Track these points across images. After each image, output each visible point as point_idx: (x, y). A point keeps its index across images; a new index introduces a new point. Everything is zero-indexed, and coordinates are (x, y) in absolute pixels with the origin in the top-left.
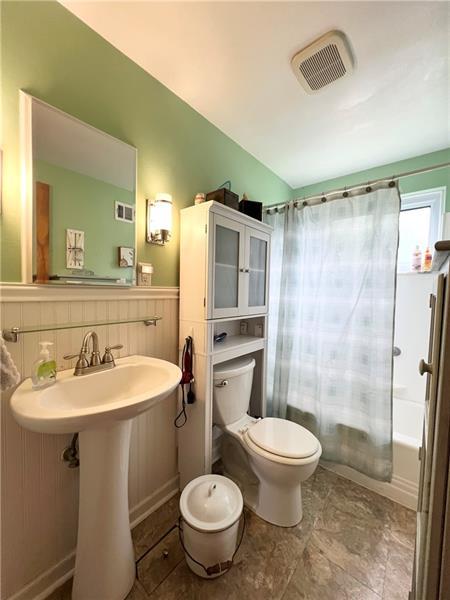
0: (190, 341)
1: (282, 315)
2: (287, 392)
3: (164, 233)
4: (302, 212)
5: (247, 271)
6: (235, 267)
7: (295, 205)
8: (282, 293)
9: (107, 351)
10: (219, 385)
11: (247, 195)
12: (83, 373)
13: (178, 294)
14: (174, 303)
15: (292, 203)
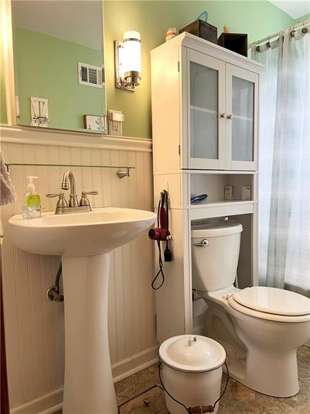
0: (165, 196)
1: (276, 174)
2: (284, 267)
3: (134, 75)
4: (302, 43)
5: (229, 118)
6: (214, 112)
7: (292, 35)
8: (276, 147)
9: (84, 195)
10: (198, 245)
11: (228, 27)
12: (63, 212)
13: (151, 147)
14: (147, 156)
15: (287, 32)
